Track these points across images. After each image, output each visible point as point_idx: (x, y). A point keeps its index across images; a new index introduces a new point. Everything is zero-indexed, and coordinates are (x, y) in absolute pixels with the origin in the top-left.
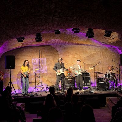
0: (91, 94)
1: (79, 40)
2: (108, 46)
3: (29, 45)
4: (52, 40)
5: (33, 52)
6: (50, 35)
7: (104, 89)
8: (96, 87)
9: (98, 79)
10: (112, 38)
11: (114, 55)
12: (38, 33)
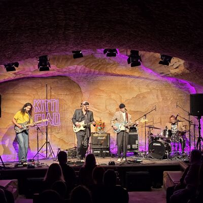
0: (137, 165)
1: (118, 69)
2: (172, 79)
3: (28, 76)
4: (70, 67)
5: (35, 88)
6: (66, 58)
7: (161, 155)
8: (147, 153)
9: (152, 138)
10: (175, 67)
11: (181, 96)
12: (42, 57)
